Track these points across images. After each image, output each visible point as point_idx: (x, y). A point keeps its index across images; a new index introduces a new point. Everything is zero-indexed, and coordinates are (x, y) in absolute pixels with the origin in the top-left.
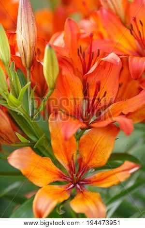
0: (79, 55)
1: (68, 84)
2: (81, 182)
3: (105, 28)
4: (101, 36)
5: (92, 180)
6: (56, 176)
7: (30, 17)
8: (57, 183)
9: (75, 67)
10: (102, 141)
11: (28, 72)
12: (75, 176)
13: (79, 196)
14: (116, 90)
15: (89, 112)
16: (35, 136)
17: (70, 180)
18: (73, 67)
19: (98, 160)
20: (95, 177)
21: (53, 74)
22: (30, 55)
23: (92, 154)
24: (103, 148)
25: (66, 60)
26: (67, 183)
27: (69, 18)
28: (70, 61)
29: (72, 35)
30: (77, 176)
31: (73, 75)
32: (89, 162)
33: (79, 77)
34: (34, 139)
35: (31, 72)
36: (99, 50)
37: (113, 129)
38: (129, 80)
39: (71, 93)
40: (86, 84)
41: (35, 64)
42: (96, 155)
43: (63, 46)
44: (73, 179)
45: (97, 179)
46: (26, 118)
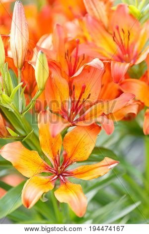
0: (66, 58)
1: (56, 86)
2: (64, 174)
3: (90, 33)
4: (85, 39)
5: (75, 172)
6: (43, 168)
7: (24, 23)
8: (43, 174)
9: (62, 69)
10: (85, 138)
11: (19, 72)
12: (59, 169)
13: (63, 187)
14: (98, 92)
15: (73, 112)
16: (23, 130)
17: (54, 172)
18: (61, 70)
19: (81, 155)
20: (77, 170)
21: (43, 77)
22: (22, 57)
23: (75, 149)
24: (86, 145)
25: (55, 64)
26: (52, 174)
27: (57, 23)
28: (58, 64)
29: (60, 39)
30: (61, 168)
31: (61, 77)
32: (72, 156)
33: (65, 78)
34: (22, 133)
35: (22, 73)
36: (84, 55)
37: (95, 127)
38: (109, 81)
39: (58, 93)
40: (73, 86)
41: (27, 66)
42: (79, 150)
43: (51, 49)
44: (57, 171)
45: (79, 171)
46: (16, 114)
